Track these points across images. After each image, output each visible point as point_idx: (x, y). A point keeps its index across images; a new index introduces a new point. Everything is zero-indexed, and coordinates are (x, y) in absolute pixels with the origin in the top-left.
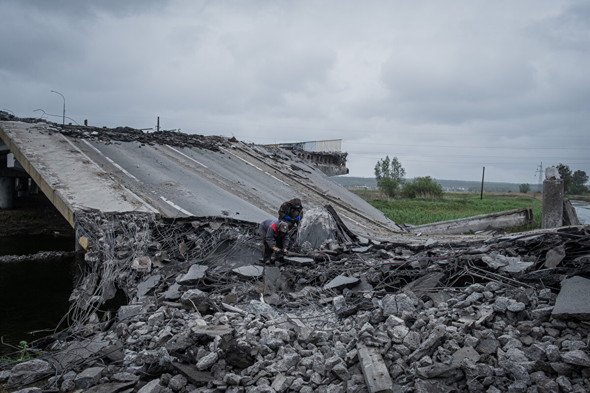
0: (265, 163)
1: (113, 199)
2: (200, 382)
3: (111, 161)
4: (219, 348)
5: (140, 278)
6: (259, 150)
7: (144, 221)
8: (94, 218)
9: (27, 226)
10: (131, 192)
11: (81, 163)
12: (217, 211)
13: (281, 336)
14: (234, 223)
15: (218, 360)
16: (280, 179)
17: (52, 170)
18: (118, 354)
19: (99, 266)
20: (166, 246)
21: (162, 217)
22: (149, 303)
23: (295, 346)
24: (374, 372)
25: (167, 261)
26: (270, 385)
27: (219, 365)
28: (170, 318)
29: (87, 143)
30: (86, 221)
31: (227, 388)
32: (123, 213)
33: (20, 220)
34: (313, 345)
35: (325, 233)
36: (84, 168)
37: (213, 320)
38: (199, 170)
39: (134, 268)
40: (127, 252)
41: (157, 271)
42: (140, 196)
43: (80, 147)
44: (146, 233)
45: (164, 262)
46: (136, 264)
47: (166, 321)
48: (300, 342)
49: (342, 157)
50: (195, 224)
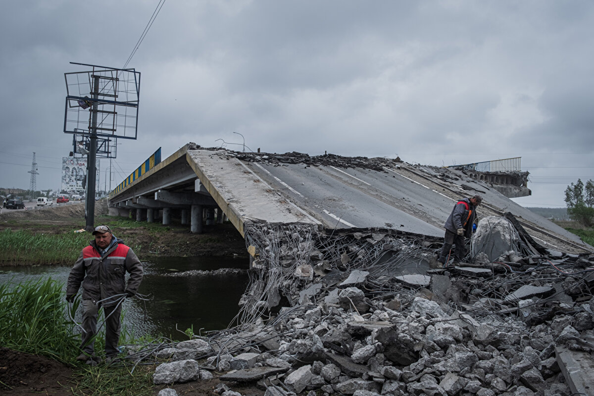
0: (432, 182)
1: (278, 211)
2: (354, 372)
3: (278, 179)
4: (377, 341)
5: (302, 286)
6: (425, 171)
7: (307, 232)
8: (261, 229)
9: (212, 248)
10: (295, 206)
11: (252, 181)
12: (380, 223)
13: (451, 333)
14: (398, 234)
15: (376, 354)
16: (449, 197)
17: (228, 188)
18: (274, 344)
19: (265, 274)
20: (328, 257)
21: (324, 228)
22: (307, 301)
23: (470, 347)
24: (585, 379)
25: (329, 271)
26: (438, 383)
27: (377, 358)
28: (327, 315)
29: (259, 165)
30: (254, 231)
31: (385, 381)
32: (288, 224)
33: (207, 242)
34: (494, 348)
35: (504, 243)
36: (254, 186)
37: (372, 317)
38: (361, 187)
39: (297, 276)
40: (291, 261)
41: (319, 279)
42: (304, 209)
43: (252, 169)
44: (308, 244)
45: (326, 272)
46: (298, 272)
47: (322, 317)
48: (477, 343)
49: (522, 176)
50: (358, 235)
